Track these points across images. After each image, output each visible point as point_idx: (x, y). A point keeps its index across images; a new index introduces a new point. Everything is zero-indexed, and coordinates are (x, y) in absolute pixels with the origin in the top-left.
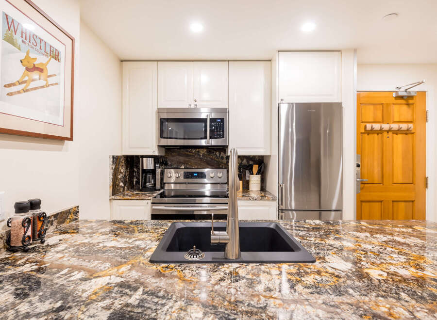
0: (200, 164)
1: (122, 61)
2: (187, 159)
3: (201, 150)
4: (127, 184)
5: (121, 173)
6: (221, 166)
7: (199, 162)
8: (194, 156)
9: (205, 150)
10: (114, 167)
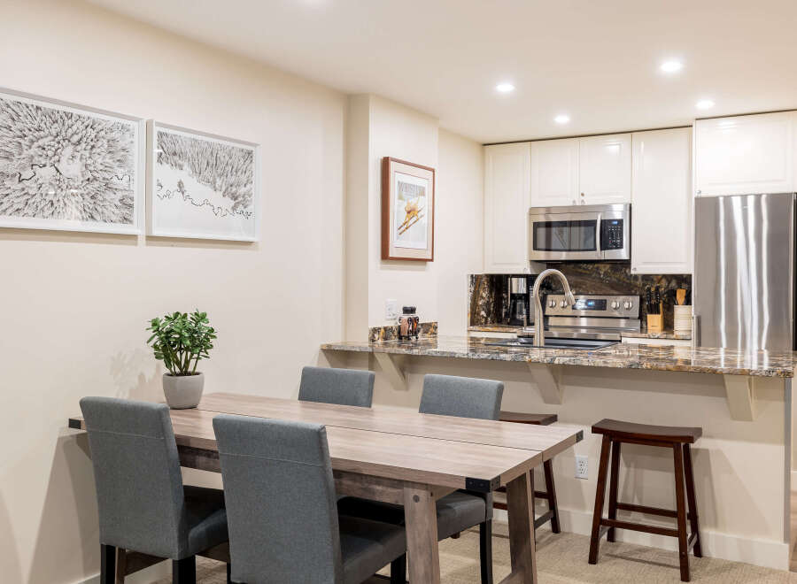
0: (599, 288)
1: (485, 145)
2: (580, 280)
3: (601, 266)
4: (492, 315)
5: (482, 298)
6: (633, 291)
7: (598, 285)
8: (590, 275)
9: (608, 266)
10: (473, 289)
